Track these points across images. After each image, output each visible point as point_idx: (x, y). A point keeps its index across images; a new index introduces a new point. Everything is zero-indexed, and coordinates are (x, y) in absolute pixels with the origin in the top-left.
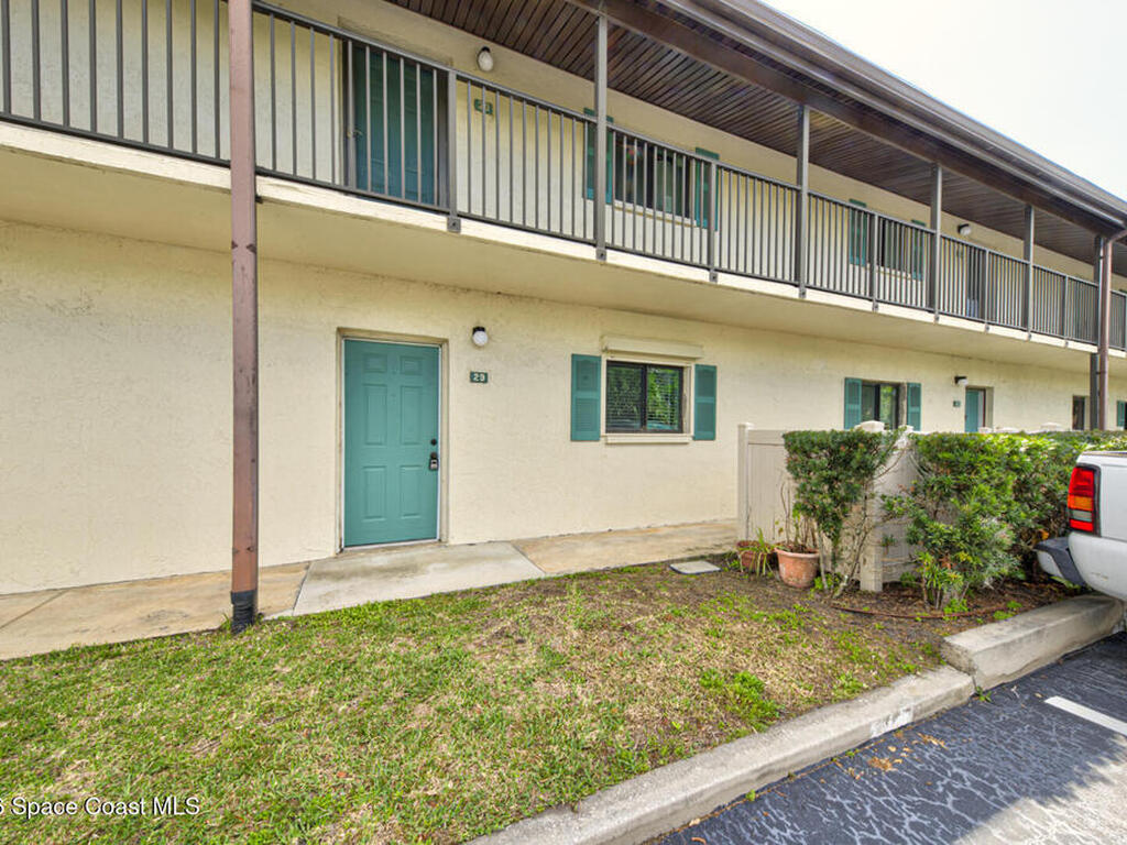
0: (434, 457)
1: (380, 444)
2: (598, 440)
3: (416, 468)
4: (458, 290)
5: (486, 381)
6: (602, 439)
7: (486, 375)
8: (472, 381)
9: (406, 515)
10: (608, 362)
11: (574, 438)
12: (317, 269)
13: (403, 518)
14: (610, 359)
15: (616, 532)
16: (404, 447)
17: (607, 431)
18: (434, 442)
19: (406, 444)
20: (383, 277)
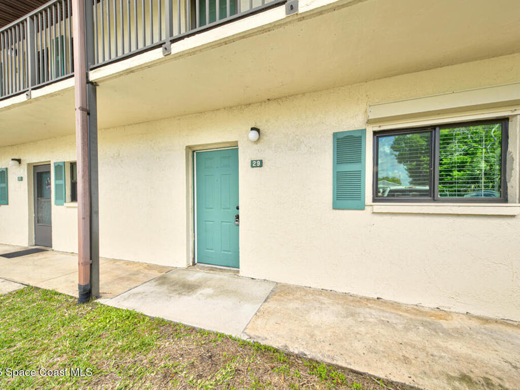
0: (238, 217)
1: (212, 208)
2: (363, 209)
3: (229, 223)
4: (243, 107)
5: (261, 166)
6: (368, 209)
7: (261, 161)
8: (252, 167)
9: (224, 251)
10: (375, 133)
11: (335, 207)
12: (178, 118)
13: (223, 252)
14: (377, 129)
15: (385, 302)
16: (222, 210)
17: (374, 200)
18: (238, 208)
19: (223, 209)
20: (204, 112)
